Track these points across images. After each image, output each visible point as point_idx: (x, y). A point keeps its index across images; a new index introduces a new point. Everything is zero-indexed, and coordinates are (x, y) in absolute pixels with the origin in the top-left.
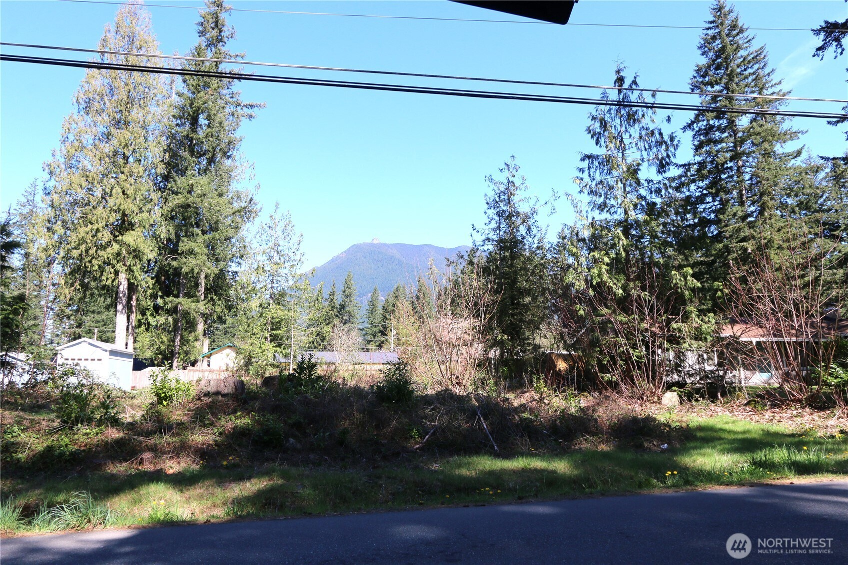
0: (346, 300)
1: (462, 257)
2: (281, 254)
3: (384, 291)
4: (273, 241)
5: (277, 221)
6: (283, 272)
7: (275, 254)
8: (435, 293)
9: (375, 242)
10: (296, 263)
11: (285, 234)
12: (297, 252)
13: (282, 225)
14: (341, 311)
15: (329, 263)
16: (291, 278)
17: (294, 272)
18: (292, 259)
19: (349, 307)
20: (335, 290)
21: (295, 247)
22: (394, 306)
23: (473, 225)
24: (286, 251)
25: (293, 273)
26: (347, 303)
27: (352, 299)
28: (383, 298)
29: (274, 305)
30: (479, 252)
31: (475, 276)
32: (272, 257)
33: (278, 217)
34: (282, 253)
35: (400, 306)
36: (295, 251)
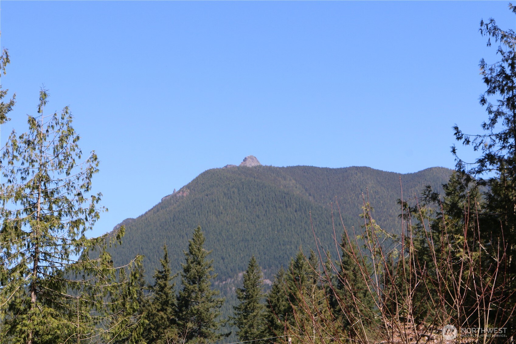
0: (191, 287)
1: (434, 197)
2: (53, 199)
3: (270, 266)
4: (37, 171)
5: (43, 130)
6: (59, 235)
7: (42, 200)
8: (378, 273)
9: (250, 164)
10: (82, 216)
11: (61, 157)
12: (86, 195)
13: (53, 137)
14: (181, 311)
15: (156, 209)
16: (72, 248)
17: (80, 236)
18: (76, 208)
19: (197, 303)
20: (169, 266)
21: (81, 183)
22: (293, 298)
23: (456, 128)
24: (63, 192)
25: (77, 238)
26: (193, 295)
27: (204, 285)
28: (268, 282)
29: (41, 307)
30: (471, 185)
31: (462, 239)
32: (35, 206)
33: (44, 120)
34: (56, 196)
35: (306, 299)
36: (82, 191)
